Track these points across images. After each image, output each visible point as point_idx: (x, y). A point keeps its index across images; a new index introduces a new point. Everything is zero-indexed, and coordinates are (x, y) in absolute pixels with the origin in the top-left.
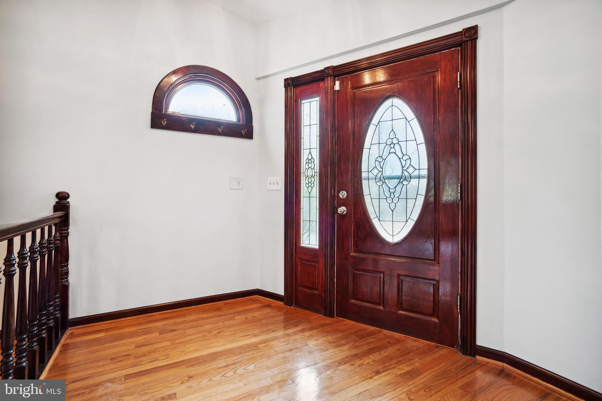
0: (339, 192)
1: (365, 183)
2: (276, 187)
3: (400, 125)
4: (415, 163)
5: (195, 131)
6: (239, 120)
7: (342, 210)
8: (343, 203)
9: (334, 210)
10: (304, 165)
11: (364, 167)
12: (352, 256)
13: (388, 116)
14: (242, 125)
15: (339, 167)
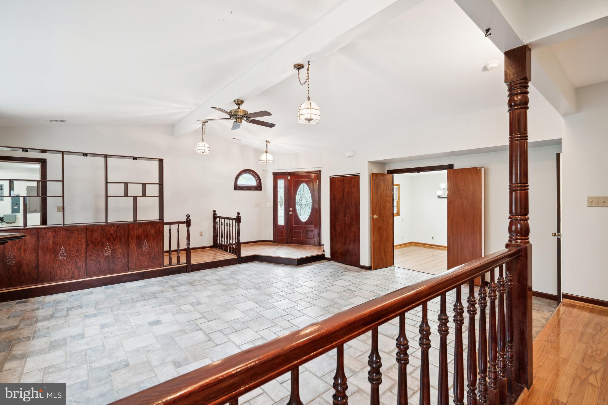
0: (290, 208)
1: (297, 206)
2: (270, 206)
3: (305, 191)
4: (309, 201)
5: (246, 190)
6: (257, 185)
7: (291, 213)
8: (291, 211)
9: (288, 213)
10: (279, 201)
11: (297, 201)
12: (294, 226)
13: (302, 188)
14: (258, 186)
15: (290, 201)
